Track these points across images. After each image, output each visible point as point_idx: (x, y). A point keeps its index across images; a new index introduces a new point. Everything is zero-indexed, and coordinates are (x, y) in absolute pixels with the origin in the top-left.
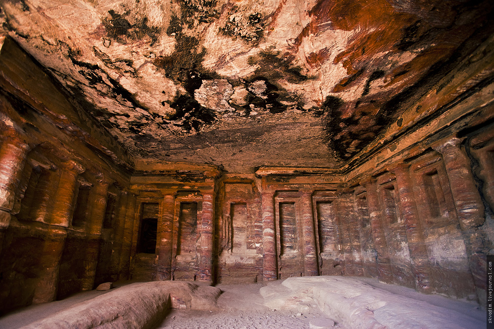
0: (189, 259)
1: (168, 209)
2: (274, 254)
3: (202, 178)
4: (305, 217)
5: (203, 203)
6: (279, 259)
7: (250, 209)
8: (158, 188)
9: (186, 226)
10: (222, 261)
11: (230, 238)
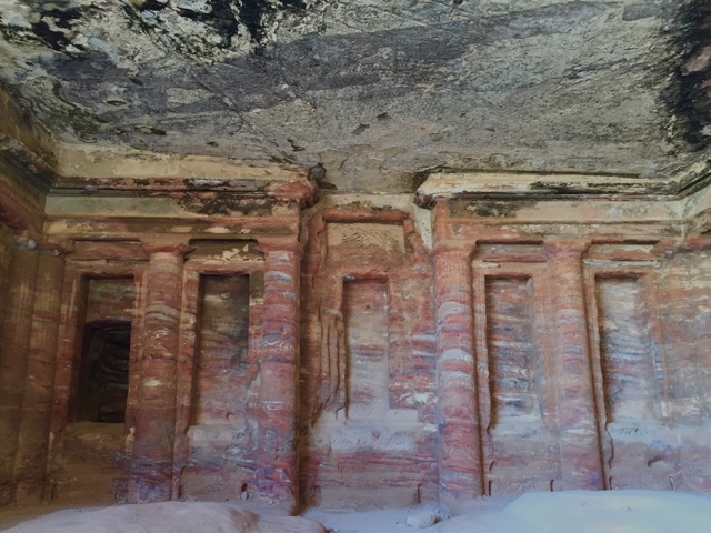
0: (226, 437)
1: (162, 294)
2: (472, 421)
3: (263, 202)
4: (563, 317)
5: (267, 275)
6: (485, 438)
7: (399, 295)
8: (130, 230)
9: (215, 341)
10: (320, 441)
11: (343, 376)
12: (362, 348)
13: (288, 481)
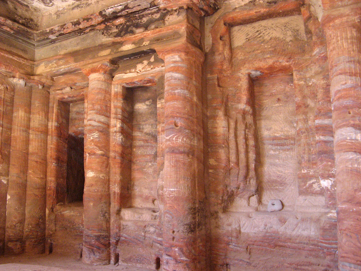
5: (165, 77)
7: (302, 83)
9: (143, 140)
10: (230, 225)
11: (252, 166)
12: (275, 138)
13: (184, 258)
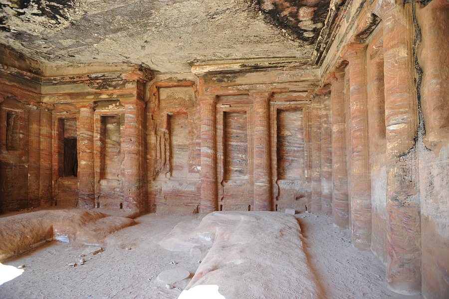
0: (115, 184)
1: (84, 125)
2: (212, 180)
3: (122, 82)
5: (125, 115)
6: (220, 186)
7: (192, 121)
8: (71, 99)
9: (112, 144)
10: (156, 187)
11: (168, 159)
12: (179, 145)
13: (135, 203)
